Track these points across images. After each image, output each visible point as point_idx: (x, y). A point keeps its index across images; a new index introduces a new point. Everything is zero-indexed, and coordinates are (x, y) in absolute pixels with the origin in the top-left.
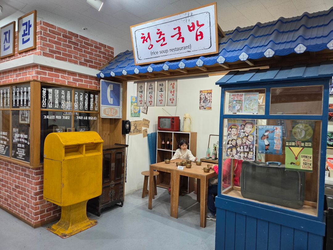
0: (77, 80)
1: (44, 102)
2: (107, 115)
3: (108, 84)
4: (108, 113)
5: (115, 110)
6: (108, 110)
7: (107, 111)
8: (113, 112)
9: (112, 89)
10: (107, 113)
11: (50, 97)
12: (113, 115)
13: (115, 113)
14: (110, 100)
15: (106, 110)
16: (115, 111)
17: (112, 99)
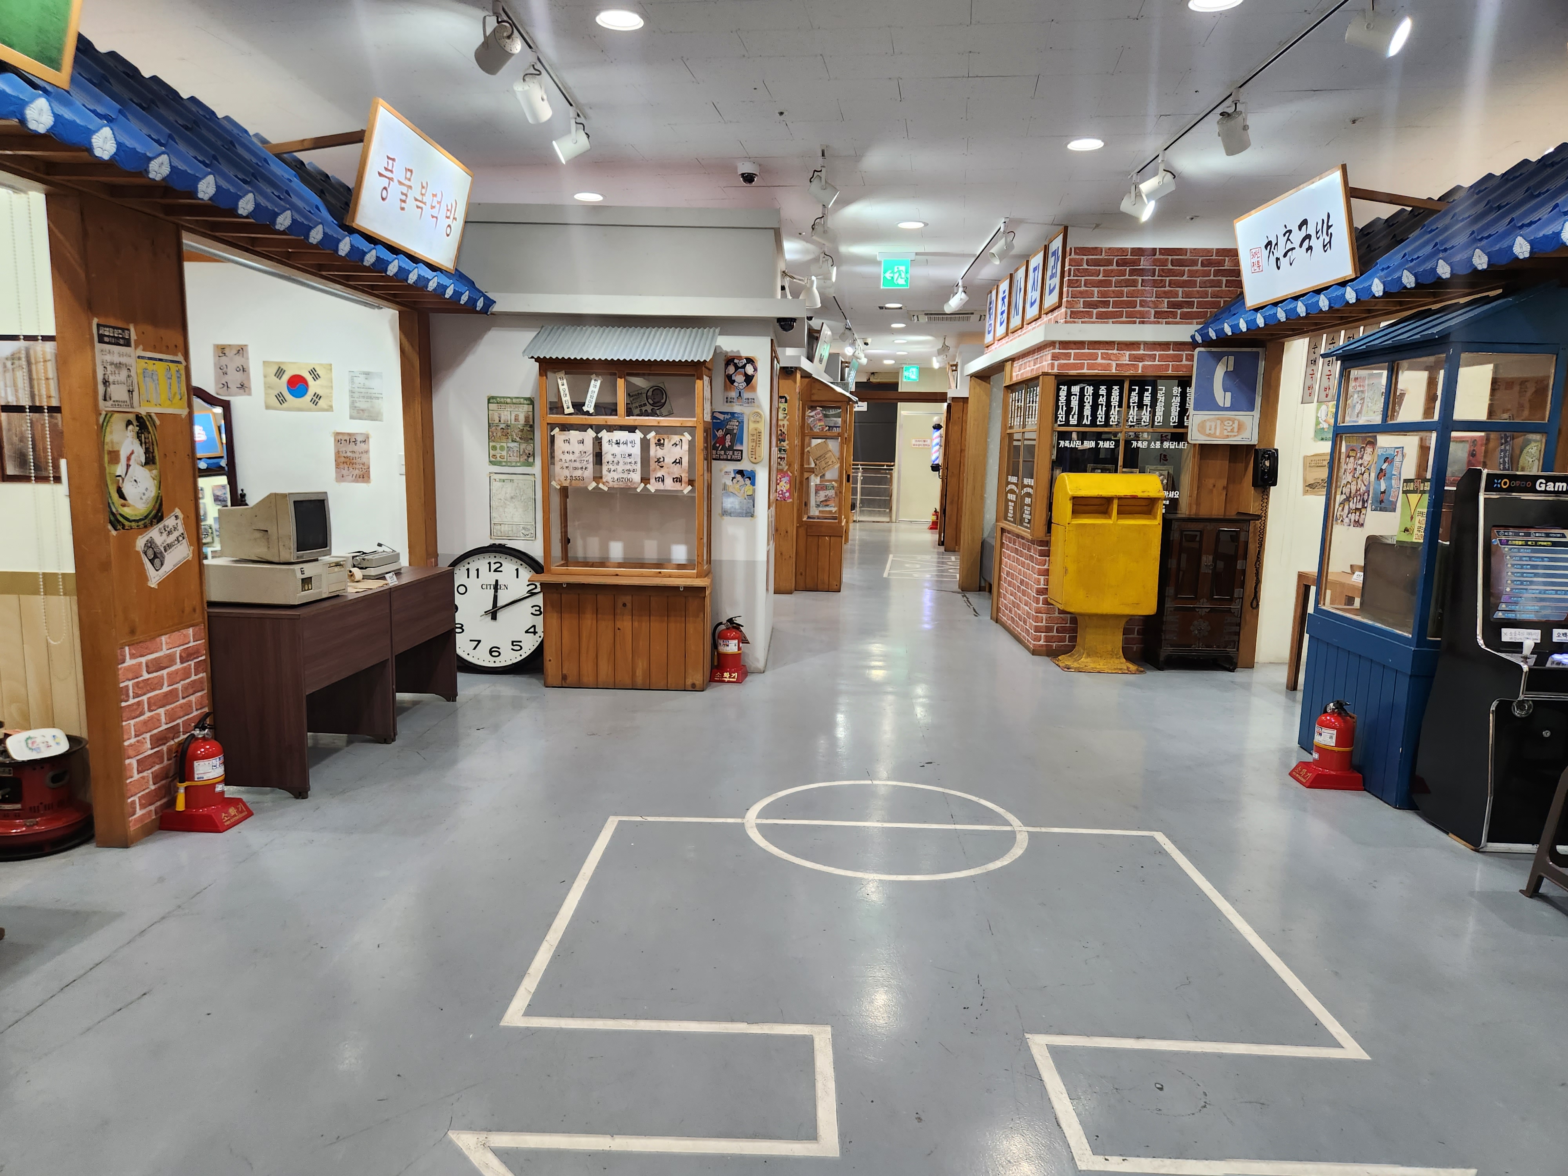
0: (1141, 358)
1: (1062, 414)
2: (1209, 435)
3: (1218, 357)
4: (1212, 432)
5: (1236, 423)
6: (1213, 424)
7: (1211, 427)
8: (1229, 429)
9: (1231, 368)
10: (1208, 432)
11: (1075, 403)
12: (1228, 436)
13: (1236, 430)
14: (1222, 397)
15: (1208, 424)
16: (1236, 425)
17: (1229, 394)
